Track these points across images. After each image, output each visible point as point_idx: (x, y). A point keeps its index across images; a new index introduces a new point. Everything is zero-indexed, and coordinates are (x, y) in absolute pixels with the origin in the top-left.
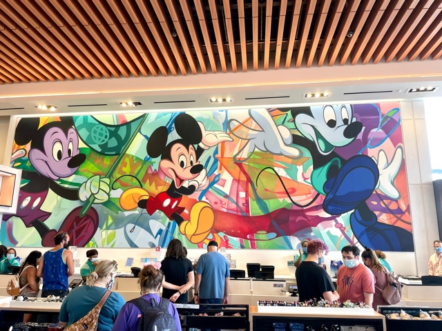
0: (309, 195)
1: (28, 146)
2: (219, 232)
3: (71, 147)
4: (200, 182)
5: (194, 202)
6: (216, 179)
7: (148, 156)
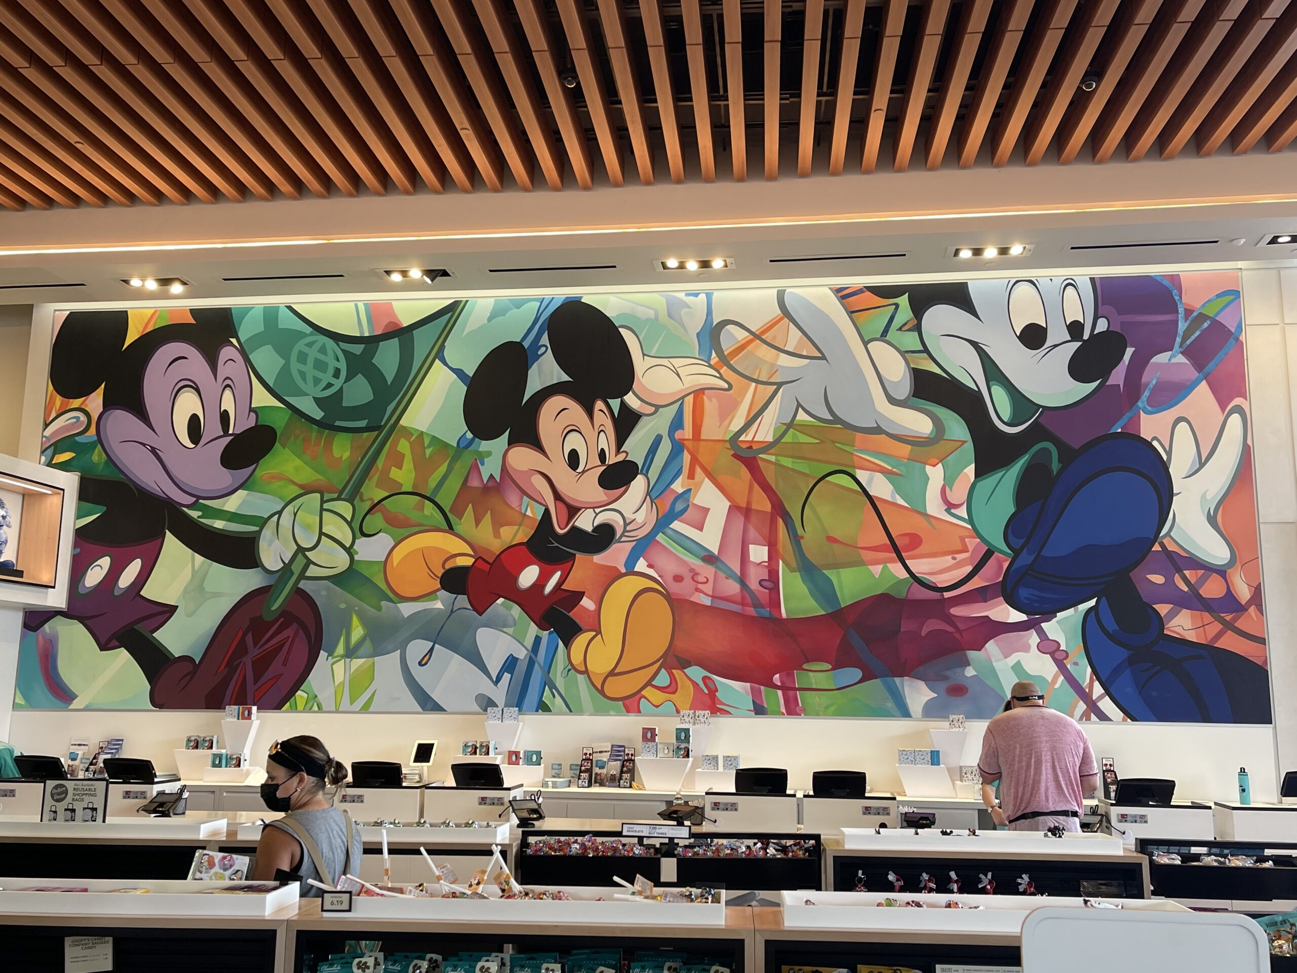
0: (960, 557)
1: (95, 402)
2: (689, 665)
3: (228, 403)
4: (629, 516)
5: (614, 576)
6: (679, 506)
7: (469, 435)
